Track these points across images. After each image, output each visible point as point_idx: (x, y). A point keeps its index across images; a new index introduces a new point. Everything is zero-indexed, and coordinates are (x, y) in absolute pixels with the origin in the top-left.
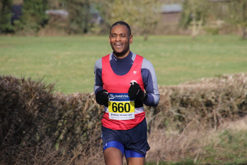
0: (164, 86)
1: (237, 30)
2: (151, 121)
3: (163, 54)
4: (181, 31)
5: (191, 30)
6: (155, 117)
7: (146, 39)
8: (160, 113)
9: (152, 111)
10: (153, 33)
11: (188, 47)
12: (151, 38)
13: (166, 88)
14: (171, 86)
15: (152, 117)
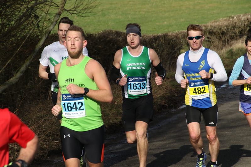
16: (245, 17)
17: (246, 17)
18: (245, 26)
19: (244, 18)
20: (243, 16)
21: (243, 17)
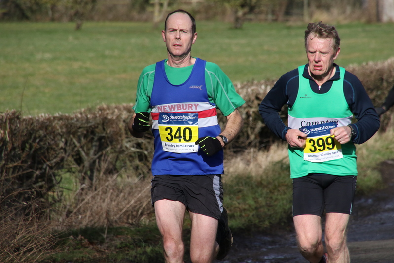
0: (114, 105)
1: (224, 13)
2: (94, 162)
3: (107, 52)
4: (135, 14)
5: (153, 13)
6: (101, 156)
7: (78, 28)
8: (109, 149)
9: (95, 146)
10: (91, 19)
11: (147, 41)
12: (87, 25)
13: (116, 107)
14: (125, 104)
15: (95, 155)
16: (249, 90)
17: (253, 90)
18: (251, 119)
19: (247, 92)
20: (242, 88)
21: (245, 91)
